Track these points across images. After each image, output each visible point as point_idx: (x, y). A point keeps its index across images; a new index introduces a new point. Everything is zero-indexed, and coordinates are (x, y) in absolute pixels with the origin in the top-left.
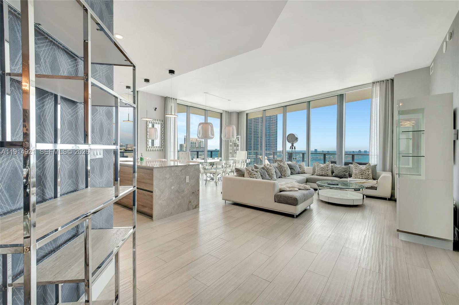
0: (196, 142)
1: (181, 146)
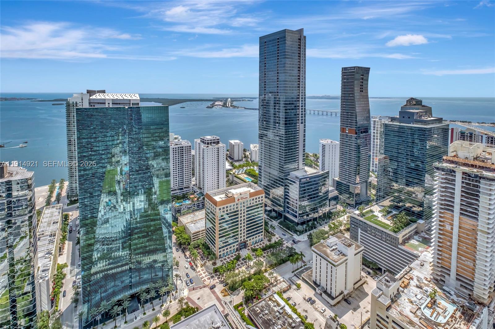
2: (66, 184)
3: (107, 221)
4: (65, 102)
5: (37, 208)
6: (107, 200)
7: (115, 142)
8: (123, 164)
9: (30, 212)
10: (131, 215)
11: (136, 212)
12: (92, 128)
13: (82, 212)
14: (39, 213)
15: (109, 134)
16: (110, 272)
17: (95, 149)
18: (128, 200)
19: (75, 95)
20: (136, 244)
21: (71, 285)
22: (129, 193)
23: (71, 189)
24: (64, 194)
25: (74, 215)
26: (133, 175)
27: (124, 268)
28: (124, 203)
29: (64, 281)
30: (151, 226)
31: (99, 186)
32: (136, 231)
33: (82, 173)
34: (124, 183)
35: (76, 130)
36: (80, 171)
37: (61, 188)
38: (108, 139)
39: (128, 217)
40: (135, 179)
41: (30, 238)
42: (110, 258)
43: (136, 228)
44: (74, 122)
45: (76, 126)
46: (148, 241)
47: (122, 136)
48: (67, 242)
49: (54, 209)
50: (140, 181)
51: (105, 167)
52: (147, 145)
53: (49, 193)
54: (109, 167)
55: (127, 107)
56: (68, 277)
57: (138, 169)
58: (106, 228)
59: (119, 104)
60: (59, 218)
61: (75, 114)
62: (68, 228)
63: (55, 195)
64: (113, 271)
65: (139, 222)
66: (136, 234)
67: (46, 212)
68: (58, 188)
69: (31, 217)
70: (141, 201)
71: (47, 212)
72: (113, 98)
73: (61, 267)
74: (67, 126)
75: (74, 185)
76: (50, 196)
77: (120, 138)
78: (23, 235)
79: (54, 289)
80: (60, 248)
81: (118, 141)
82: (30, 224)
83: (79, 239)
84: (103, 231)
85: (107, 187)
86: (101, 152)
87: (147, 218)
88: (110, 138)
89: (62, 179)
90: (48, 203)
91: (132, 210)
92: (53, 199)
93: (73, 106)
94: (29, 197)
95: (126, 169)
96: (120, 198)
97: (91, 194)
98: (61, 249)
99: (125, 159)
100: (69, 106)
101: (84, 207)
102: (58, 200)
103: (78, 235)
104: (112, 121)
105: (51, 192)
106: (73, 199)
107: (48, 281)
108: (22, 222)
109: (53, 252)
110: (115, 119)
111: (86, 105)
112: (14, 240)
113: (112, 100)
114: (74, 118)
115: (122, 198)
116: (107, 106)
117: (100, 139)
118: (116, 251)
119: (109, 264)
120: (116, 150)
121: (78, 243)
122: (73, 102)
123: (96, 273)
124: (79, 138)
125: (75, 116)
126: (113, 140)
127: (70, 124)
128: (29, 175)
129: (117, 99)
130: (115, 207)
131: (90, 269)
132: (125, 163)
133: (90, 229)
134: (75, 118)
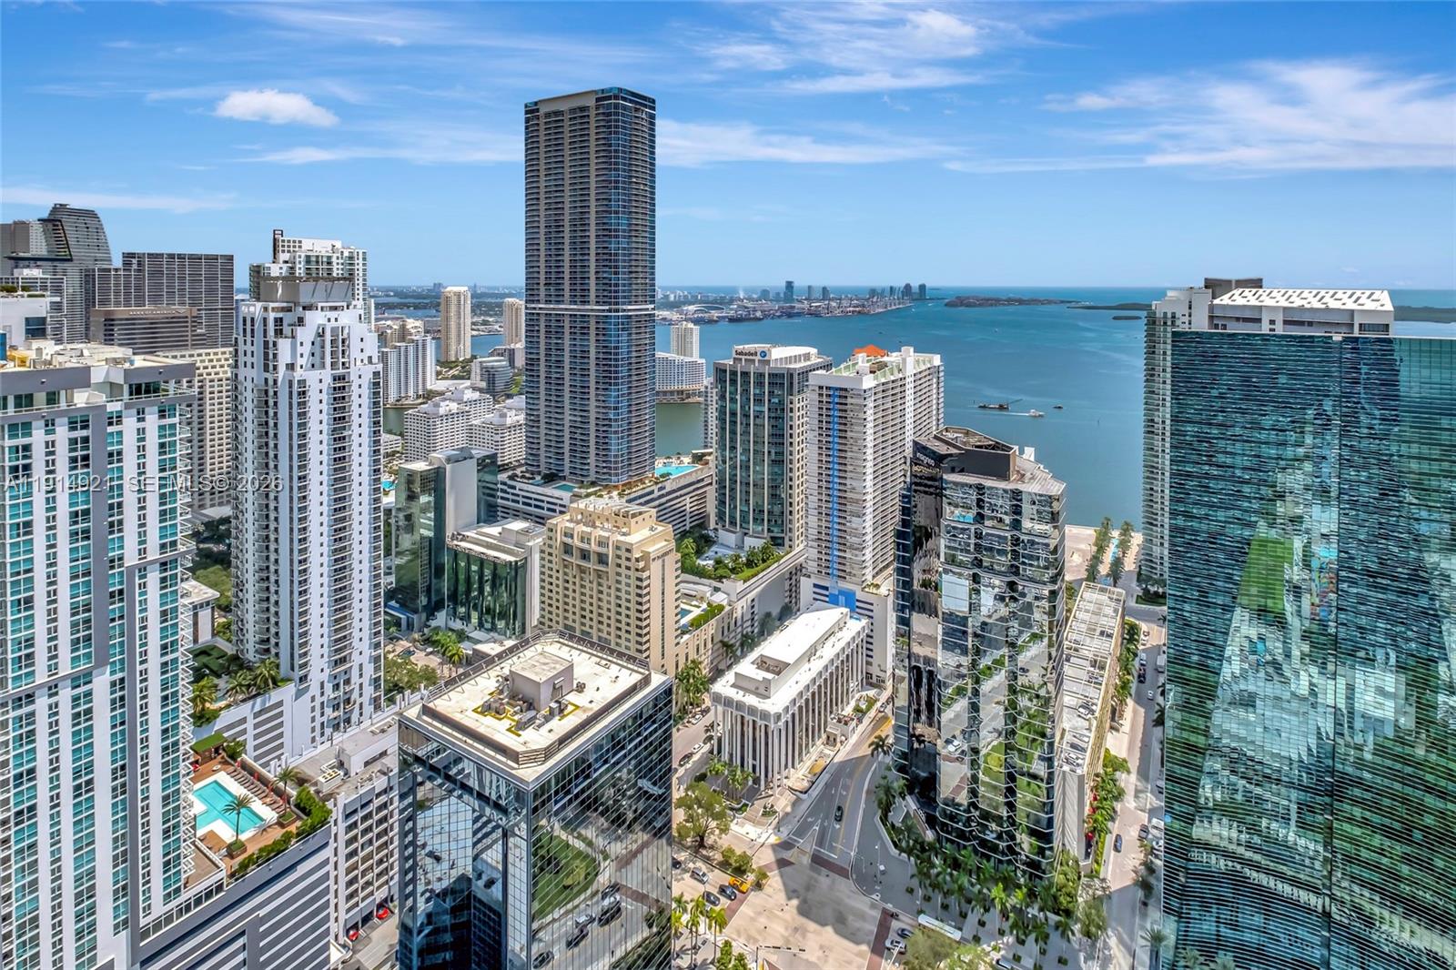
0: (329, 257)
1: (258, 272)
2: (1137, 539)
3: (1248, 702)
4: (1143, 314)
5: (1068, 577)
6: (1253, 633)
7: (1289, 452)
8: (1316, 534)
9: (1054, 580)
10: (1338, 724)
11: (1359, 724)
12: (1215, 393)
13: (1173, 636)
14: (1072, 591)
15: (1267, 422)
16: (1254, 875)
17: (1221, 458)
18: (1331, 667)
19: (1170, 294)
20: (1352, 840)
21: (1134, 832)
22: (1335, 641)
23: (1147, 559)
24: (1130, 564)
25: (1154, 635)
26: (1353, 583)
27: (1304, 896)
28: (1314, 670)
29: (1118, 806)
30: (1422, 809)
31: (1229, 578)
32: (1357, 792)
33: (1180, 521)
34: (1317, 601)
35: (1169, 393)
36: (1174, 514)
37: (1124, 545)
38: (1263, 436)
39: (1328, 726)
40: (1362, 600)
41: (1050, 645)
42: (1253, 829)
43: (1359, 783)
44: (1164, 371)
45: (1169, 381)
46: (1406, 859)
47: (1315, 434)
48: (1130, 701)
49: (1104, 598)
50: (1380, 615)
51: (1252, 525)
52: (1418, 487)
53: (1095, 549)
54: (1262, 529)
55: (1337, 338)
56: (1129, 802)
57: (1374, 567)
58: (1247, 723)
59: (1310, 324)
60: (1114, 625)
61: (1169, 347)
62: (1136, 663)
63: (1108, 557)
64: (1264, 880)
65: (1373, 769)
66: (1355, 802)
67: (1087, 595)
68: (1115, 542)
69: (1053, 593)
70: (1381, 691)
71: (1090, 598)
72: (1286, 304)
73: (1115, 765)
74: (1147, 381)
75: (1157, 551)
76: (1096, 560)
77: (1309, 440)
78: (1036, 630)
79: (1094, 810)
80: (1114, 711)
81: (1301, 451)
82: (1052, 612)
83: (1162, 711)
84: (1233, 727)
85: (1254, 591)
86: (1238, 473)
87: (1409, 770)
88: (1273, 436)
89: (1127, 524)
90: (1092, 575)
91: (1342, 705)
92: (1104, 569)
93: (1165, 323)
94: (1053, 543)
95: (1326, 553)
96: (1299, 648)
97: (1204, 593)
98: (1115, 714)
99: (1325, 519)
100: (1154, 323)
101: (1180, 626)
102: (1116, 574)
103: (1160, 700)
104: (1283, 380)
105: (1101, 549)
106: (1153, 589)
107: (1081, 778)
108: (1037, 598)
109: (1097, 709)
110: (1293, 376)
111: (1201, 324)
112: (1021, 632)
113: (1285, 309)
114: (1165, 360)
115: (1306, 648)
116: (1265, 328)
117: (1238, 431)
118: (1274, 816)
119: (1249, 846)
120: (1294, 480)
121: (1160, 722)
122: (1165, 314)
123: (1207, 847)
124: (1175, 419)
125: (1169, 352)
126: (1284, 444)
127: (1153, 375)
128: (1056, 488)
129: (1302, 308)
130: (1277, 666)
131: (1189, 820)
132: (1325, 531)
133: (1194, 700)
134: (1169, 358)
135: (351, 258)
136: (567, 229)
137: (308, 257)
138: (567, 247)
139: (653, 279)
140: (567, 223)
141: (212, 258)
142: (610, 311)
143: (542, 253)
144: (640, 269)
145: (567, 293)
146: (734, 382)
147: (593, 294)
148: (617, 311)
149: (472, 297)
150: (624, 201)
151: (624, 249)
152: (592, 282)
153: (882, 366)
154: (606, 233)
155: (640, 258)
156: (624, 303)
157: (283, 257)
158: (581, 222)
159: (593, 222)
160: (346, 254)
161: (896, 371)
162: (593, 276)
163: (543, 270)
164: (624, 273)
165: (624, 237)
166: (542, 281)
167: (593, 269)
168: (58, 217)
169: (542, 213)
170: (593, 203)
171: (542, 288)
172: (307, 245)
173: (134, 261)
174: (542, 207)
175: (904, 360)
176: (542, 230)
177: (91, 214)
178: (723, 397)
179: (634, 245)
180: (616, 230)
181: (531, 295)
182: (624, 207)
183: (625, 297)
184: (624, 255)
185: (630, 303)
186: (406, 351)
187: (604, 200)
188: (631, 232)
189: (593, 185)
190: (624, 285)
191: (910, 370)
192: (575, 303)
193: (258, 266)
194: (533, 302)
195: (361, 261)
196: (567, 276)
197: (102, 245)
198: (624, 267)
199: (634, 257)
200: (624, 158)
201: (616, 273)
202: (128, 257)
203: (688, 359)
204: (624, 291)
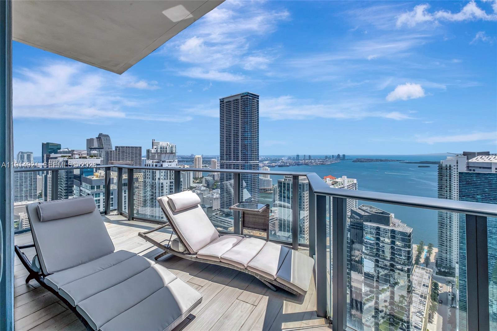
0: (166, 147)
1: (149, 151)
4: (437, 165)
19: (448, 158)
25: (444, 288)
93: (446, 169)
100: (442, 169)
111: (463, 169)
114: (447, 183)
116: (493, 171)
122: (446, 165)
127: (442, 188)
128: (409, 230)
135: (172, 147)
136: (232, 137)
137: (161, 147)
138: (232, 143)
139: (258, 153)
140: (232, 136)
141: (136, 148)
142: (245, 163)
143: (225, 145)
144: (254, 150)
145: (232, 157)
146: (284, 187)
147: (240, 158)
148: (248, 163)
149: (203, 158)
150: (249, 128)
151: (249, 143)
152: (240, 154)
153: (336, 183)
154: (244, 138)
155: (254, 146)
156: (250, 161)
157: (155, 147)
158: (236, 135)
159: (240, 135)
160: (171, 146)
161: (341, 184)
162: (240, 152)
163: (225, 150)
164: (250, 151)
165: (249, 139)
166: (225, 154)
167: (240, 150)
168: (100, 137)
169: (225, 133)
170: (240, 129)
171: (225, 156)
172: (161, 144)
173: (118, 149)
174: (225, 131)
175: (344, 181)
176: (225, 138)
177: (107, 136)
178: (281, 192)
179: (252, 142)
180: (247, 137)
181: (222, 158)
182: (249, 130)
183: (250, 159)
184: (250, 145)
185: (251, 161)
186: (185, 175)
187: (244, 127)
188: (252, 138)
189: (240, 124)
190: (250, 155)
191: (346, 184)
192: (235, 160)
193: (149, 150)
194: (222, 160)
195: (174, 148)
196: (232, 152)
197: (110, 145)
198: (250, 149)
199: (252, 146)
200: (249, 115)
201: (247, 151)
202: (116, 147)
203: (266, 179)
204: (250, 157)
